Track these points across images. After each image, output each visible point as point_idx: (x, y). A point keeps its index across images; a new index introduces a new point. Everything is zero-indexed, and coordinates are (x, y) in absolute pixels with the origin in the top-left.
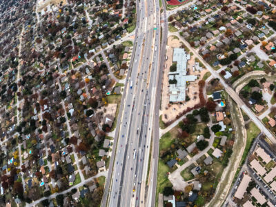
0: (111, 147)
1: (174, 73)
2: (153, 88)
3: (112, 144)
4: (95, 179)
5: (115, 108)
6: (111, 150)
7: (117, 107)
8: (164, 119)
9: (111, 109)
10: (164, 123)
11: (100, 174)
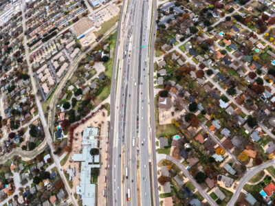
0: (155, 80)
1: (94, 166)
2: (117, 146)
3: (155, 82)
4: (165, 53)
5: (161, 119)
6: (155, 77)
7: (158, 121)
8: (106, 112)
9: (167, 117)
10: (106, 108)
11: (162, 57)
